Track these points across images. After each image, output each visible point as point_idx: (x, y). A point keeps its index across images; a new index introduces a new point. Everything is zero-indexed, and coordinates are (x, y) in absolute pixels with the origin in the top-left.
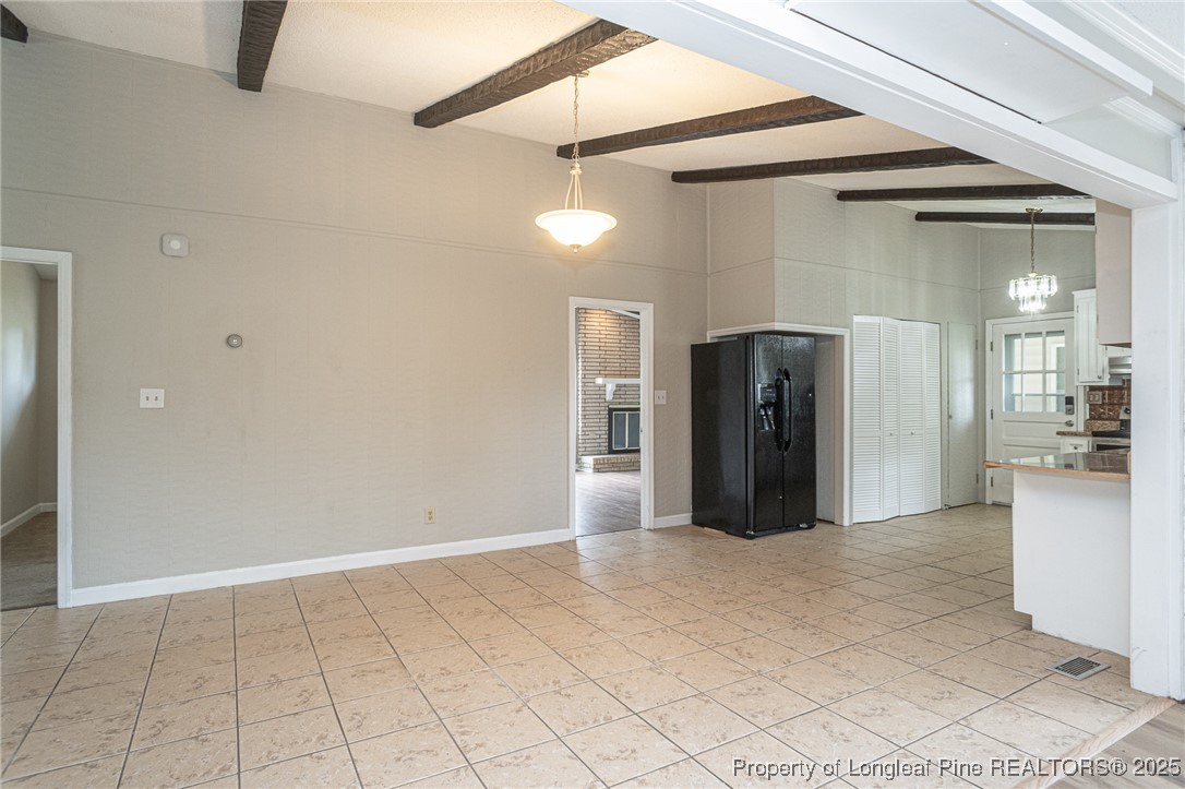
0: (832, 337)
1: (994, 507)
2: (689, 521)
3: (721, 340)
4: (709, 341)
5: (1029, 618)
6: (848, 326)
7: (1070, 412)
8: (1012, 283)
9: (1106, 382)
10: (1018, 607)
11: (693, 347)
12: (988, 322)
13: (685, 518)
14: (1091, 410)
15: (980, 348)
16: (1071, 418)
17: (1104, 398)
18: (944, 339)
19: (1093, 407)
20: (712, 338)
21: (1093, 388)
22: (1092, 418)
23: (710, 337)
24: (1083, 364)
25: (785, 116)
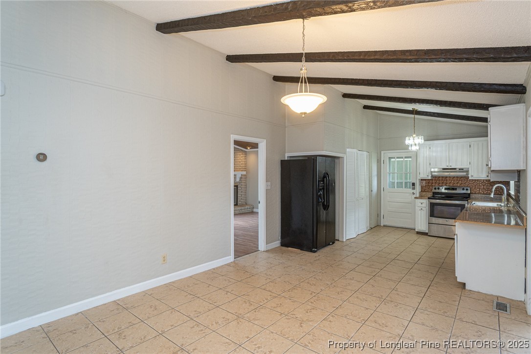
0: (338, 158)
1: (385, 227)
2: (279, 245)
3: (292, 159)
4: (286, 159)
5: (464, 284)
6: (345, 153)
7: (414, 189)
8: (407, 138)
9: (430, 178)
10: (458, 280)
11: (281, 160)
12: (382, 152)
13: (277, 243)
14: (421, 188)
15: (379, 161)
16: (414, 191)
17: (426, 183)
18: (370, 158)
19: (422, 187)
20: (288, 157)
21: (422, 180)
22: (421, 191)
23: (286, 156)
24: (421, 171)
25: (384, 57)
